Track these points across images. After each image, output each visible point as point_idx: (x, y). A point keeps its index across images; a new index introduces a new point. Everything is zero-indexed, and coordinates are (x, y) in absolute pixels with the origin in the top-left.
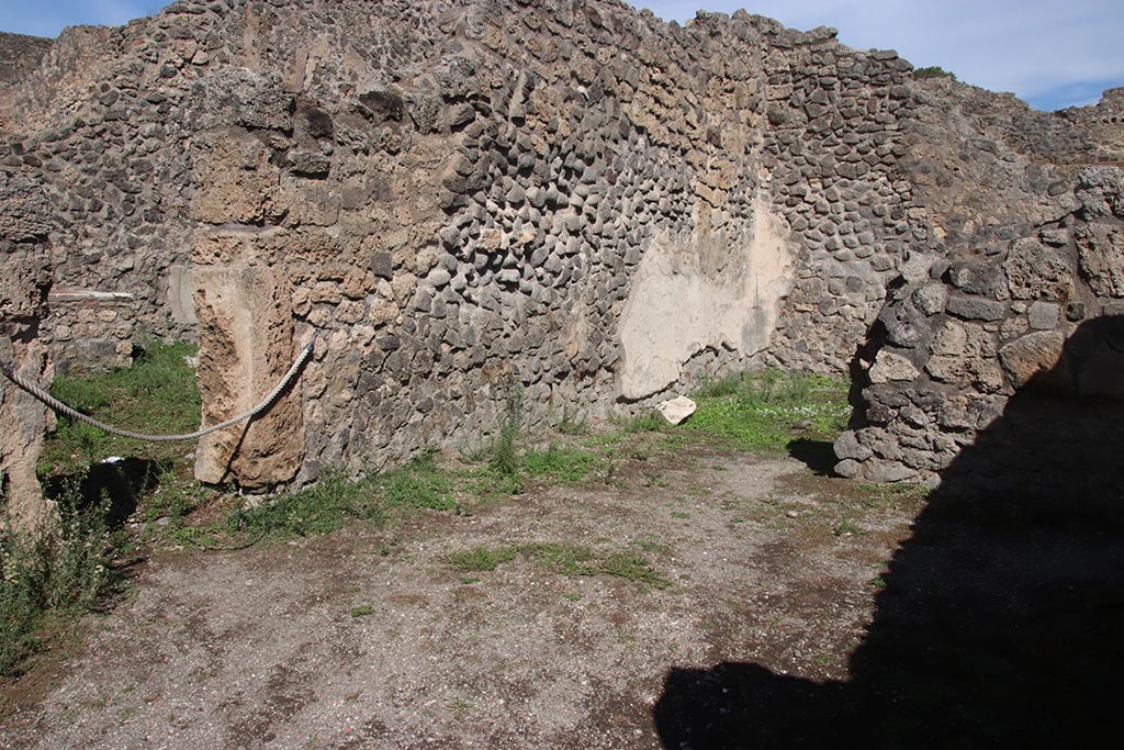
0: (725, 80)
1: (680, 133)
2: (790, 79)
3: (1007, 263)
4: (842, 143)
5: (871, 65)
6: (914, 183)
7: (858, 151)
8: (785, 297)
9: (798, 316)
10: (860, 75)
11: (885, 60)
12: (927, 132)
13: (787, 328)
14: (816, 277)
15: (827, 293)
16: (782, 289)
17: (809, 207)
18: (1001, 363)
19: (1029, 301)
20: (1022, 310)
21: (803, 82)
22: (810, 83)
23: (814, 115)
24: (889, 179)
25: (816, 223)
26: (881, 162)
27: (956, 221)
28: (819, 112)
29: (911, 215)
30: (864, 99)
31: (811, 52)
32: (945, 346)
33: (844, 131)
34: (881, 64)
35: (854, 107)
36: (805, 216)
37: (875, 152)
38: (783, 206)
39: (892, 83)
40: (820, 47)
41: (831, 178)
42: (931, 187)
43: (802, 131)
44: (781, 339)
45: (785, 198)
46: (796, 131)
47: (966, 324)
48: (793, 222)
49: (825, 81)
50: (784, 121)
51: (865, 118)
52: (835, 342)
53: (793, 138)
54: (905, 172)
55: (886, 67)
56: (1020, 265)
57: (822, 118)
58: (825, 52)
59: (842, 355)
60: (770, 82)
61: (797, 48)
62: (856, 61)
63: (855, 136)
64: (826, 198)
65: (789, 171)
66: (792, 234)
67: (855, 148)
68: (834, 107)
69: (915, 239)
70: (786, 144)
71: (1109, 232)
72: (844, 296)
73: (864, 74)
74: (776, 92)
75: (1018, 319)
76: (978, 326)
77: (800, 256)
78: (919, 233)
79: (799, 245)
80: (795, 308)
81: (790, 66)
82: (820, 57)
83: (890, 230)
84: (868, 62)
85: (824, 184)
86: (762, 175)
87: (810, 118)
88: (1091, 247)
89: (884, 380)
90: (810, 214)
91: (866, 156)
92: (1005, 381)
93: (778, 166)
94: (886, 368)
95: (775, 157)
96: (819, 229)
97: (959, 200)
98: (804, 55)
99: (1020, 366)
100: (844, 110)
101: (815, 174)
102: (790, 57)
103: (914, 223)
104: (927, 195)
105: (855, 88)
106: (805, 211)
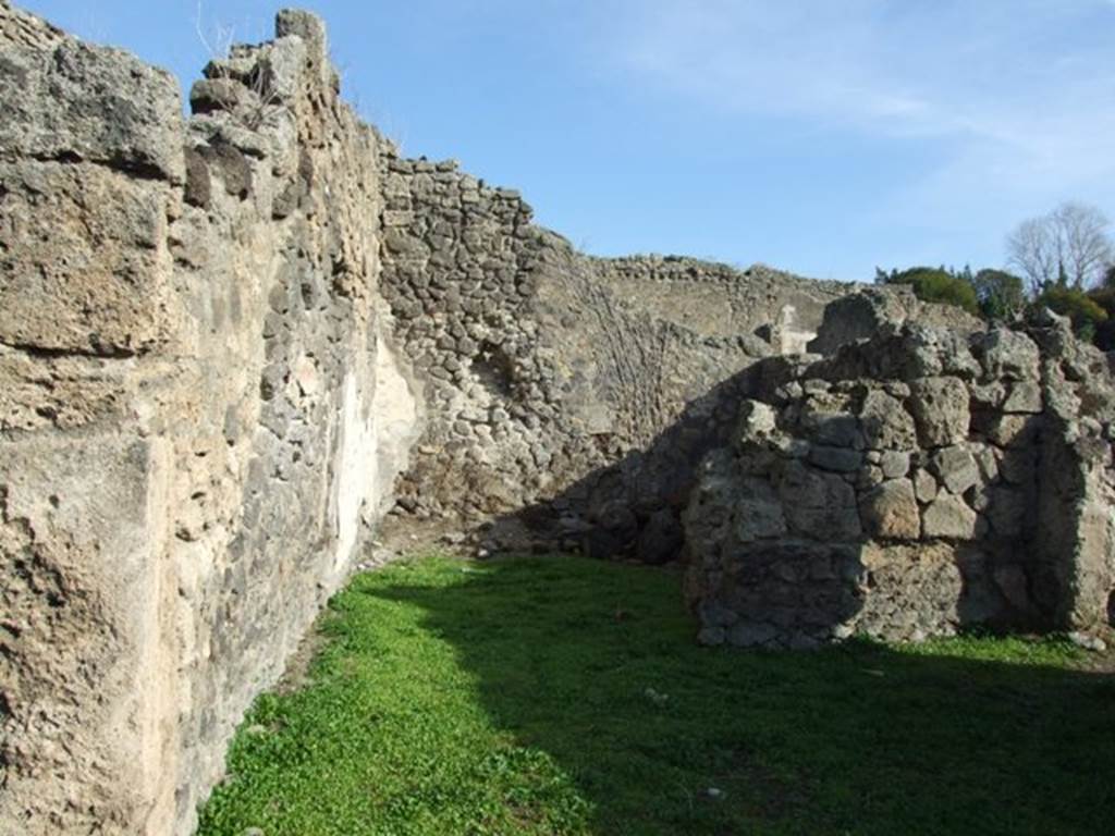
1: (354, 254)
2: (411, 206)
3: (863, 415)
4: (468, 277)
5: (496, 203)
6: (540, 323)
7: (483, 287)
8: (410, 438)
9: (424, 459)
10: (484, 211)
11: (508, 199)
12: (552, 274)
13: (412, 471)
14: (443, 416)
15: (454, 434)
16: (405, 431)
17: (433, 343)
18: (859, 513)
19: (881, 452)
20: (877, 460)
21: (425, 211)
22: (432, 212)
23: (437, 246)
24: (515, 318)
25: (441, 359)
26: (508, 301)
27: (580, 361)
28: (443, 243)
29: (539, 354)
30: (489, 235)
31: (435, 181)
32: (810, 498)
33: (469, 266)
34: (505, 202)
35: (479, 243)
36: (428, 352)
37: (501, 290)
38: (403, 341)
39: (516, 222)
40: (444, 176)
41: (457, 313)
42: (556, 327)
43: (425, 262)
44: (407, 483)
45: (406, 331)
46: (418, 261)
47: (829, 476)
48: (417, 358)
49: (449, 212)
50: (406, 250)
51: (490, 255)
52: (463, 484)
53: (415, 269)
54: (531, 312)
55: (510, 206)
56: (874, 417)
57: (445, 250)
58: (449, 183)
59: (472, 498)
60: (389, 207)
61: (419, 175)
62: (481, 196)
63: (481, 271)
64: (451, 334)
65: (410, 304)
66: (415, 370)
67: (479, 284)
68: (458, 241)
69: (542, 379)
70: (406, 274)
71: (942, 386)
72: (472, 437)
73: (489, 210)
74: (396, 219)
75: (874, 469)
76: (838, 477)
77: (424, 395)
78: (547, 372)
79: (423, 383)
80: (420, 450)
81: (412, 192)
82: (444, 187)
83: (517, 369)
84: (493, 199)
85: (448, 319)
86: (381, 306)
87: (433, 249)
88: (930, 400)
89: (753, 538)
90: (433, 350)
91: (492, 293)
92: (864, 530)
93: (398, 297)
94: (753, 525)
95: (394, 287)
96: (444, 365)
97: (583, 341)
98: (427, 183)
99: (878, 513)
100: (470, 244)
101: (439, 307)
102: (412, 183)
103: (541, 362)
104: (554, 335)
105: (481, 222)
106: (428, 347)
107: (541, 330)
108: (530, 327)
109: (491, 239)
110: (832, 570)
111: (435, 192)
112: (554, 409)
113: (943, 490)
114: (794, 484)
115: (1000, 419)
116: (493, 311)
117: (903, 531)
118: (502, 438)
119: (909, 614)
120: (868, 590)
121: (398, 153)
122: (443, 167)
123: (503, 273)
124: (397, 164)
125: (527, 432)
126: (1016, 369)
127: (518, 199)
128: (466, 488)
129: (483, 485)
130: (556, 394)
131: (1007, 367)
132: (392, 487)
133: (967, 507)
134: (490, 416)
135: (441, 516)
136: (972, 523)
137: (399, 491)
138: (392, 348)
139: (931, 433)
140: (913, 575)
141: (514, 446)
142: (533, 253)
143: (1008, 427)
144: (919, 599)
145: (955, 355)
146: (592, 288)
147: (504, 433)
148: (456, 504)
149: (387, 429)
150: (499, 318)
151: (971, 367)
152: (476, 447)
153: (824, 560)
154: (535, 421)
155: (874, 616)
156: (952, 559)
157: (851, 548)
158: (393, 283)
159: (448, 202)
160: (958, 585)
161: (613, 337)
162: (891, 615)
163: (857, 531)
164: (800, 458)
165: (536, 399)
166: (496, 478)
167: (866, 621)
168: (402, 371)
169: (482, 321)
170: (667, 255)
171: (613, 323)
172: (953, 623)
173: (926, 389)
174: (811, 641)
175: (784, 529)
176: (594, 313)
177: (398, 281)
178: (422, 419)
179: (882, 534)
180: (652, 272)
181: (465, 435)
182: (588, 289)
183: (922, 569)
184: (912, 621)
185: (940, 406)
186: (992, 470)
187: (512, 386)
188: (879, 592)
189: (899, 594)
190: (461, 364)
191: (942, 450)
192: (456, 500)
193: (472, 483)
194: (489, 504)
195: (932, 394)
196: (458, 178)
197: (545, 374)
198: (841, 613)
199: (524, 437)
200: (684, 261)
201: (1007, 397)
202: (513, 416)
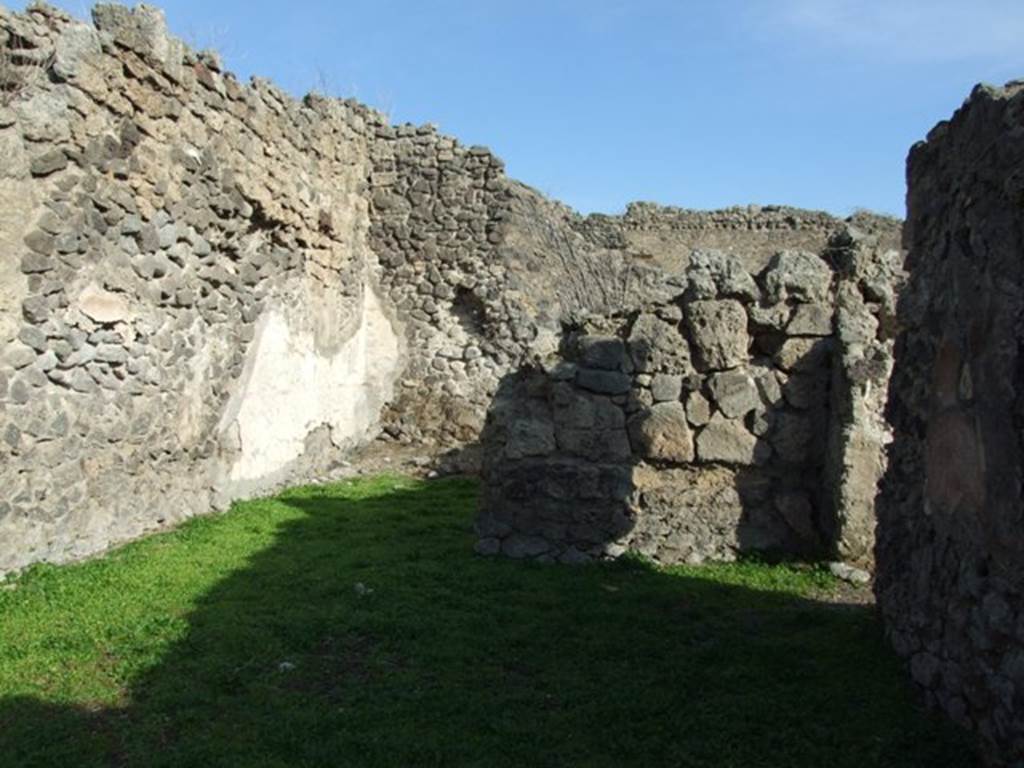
0: (336, 163)
1: (294, 210)
2: (395, 167)
3: (631, 338)
4: (444, 229)
5: (469, 159)
6: (508, 268)
7: (458, 237)
8: (394, 373)
9: (406, 391)
10: (458, 168)
11: (478, 156)
12: (519, 222)
13: (396, 403)
14: (422, 354)
15: (432, 369)
16: (390, 366)
17: (414, 288)
18: (629, 434)
19: (652, 374)
20: (646, 383)
21: (406, 171)
22: (412, 172)
23: (416, 201)
24: (486, 264)
25: (420, 303)
26: (479, 248)
27: (545, 302)
28: (421, 199)
29: (507, 297)
30: (462, 190)
31: (415, 144)
32: (577, 419)
33: (445, 218)
34: (476, 159)
35: (453, 197)
36: (410, 297)
37: (474, 239)
38: (389, 287)
39: (486, 177)
40: (422, 139)
41: (434, 261)
42: (523, 271)
43: (407, 217)
44: (391, 413)
45: (391, 279)
46: (400, 216)
47: (596, 397)
48: (399, 302)
49: (427, 171)
50: (389, 207)
51: (463, 207)
52: (441, 414)
53: (398, 223)
54: (499, 257)
55: (481, 162)
56: (642, 341)
57: (424, 205)
58: (427, 145)
59: (448, 427)
60: (376, 170)
61: (401, 140)
62: (455, 154)
63: (455, 223)
64: (429, 280)
65: (394, 254)
66: (398, 313)
67: (455, 234)
68: (435, 195)
69: (510, 319)
70: (391, 228)
71: (717, 309)
72: (448, 372)
73: (462, 167)
74: (381, 180)
75: (643, 391)
76: (607, 399)
77: (406, 334)
78: (514, 313)
79: (405, 324)
80: (403, 384)
81: (395, 155)
82: (423, 148)
83: (488, 310)
84: (466, 157)
85: (427, 267)
86: (369, 257)
87: (413, 205)
88: (703, 323)
89: (520, 456)
90: (415, 295)
91: (465, 242)
92: (633, 451)
93: (384, 249)
94: (522, 444)
95: (381, 240)
96: (423, 309)
97: (547, 284)
98: (408, 146)
99: (646, 436)
100: (445, 198)
101: (419, 257)
102: (395, 147)
103: (509, 304)
104: (520, 279)
105: (454, 179)
106: (410, 292)
107: (509, 275)
108: (499, 271)
109: (463, 193)
110: (600, 489)
111: (415, 154)
112: (521, 346)
113: (718, 413)
114: (561, 406)
115: (783, 342)
116: (467, 258)
117: (675, 454)
118: (473, 373)
119: (684, 536)
120: (639, 511)
121: (383, 121)
122: (422, 131)
123: (475, 223)
124: (382, 131)
125: (497, 368)
126: (803, 291)
127: (489, 155)
128: (444, 417)
129: (458, 414)
130: (523, 333)
131: (790, 289)
132: (378, 416)
133: (746, 431)
134: (464, 353)
135: (421, 442)
136: (750, 448)
137: (385, 419)
138: (378, 294)
139: (706, 357)
140: (685, 498)
141: (484, 380)
142: (501, 204)
143: (792, 351)
144: (694, 523)
145: (729, 277)
146: (555, 234)
147: (476, 369)
148: (434, 432)
149: (375, 365)
150: (472, 264)
151: (748, 290)
152: (451, 381)
153: (590, 479)
154: (504, 357)
155: (646, 537)
156: (733, 483)
157: (621, 468)
158: (379, 236)
159: (426, 162)
160: (738, 510)
161: (575, 279)
162: (666, 536)
163: (626, 452)
164: (568, 380)
165: (505, 337)
166: (470, 409)
167: (640, 541)
168: (387, 314)
169: (458, 268)
170: (766, 205)
171: (576, 266)
172: (733, 548)
173: (698, 313)
174: (583, 558)
175: (551, 447)
176: (557, 256)
177: (384, 235)
178: (403, 356)
179: (652, 456)
180: (749, 222)
181: (442, 370)
182: (552, 234)
183: (696, 492)
184: (690, 544)
185: (713, 330)
186: (775, 394)
187: (485, 326)
188: (651, 513)
189: (672, 516)
190: (438, 307)
191: (717, 374)
192: (435, 428)
193: (448, 414)
194: (462, 432)
195: (705, 317)
196: (435, 140)
197: (513, 315)
198: (612, 531)
199: (493, 373)
200: (781, 210)
201: (790, 320)
202: (485, 353)
